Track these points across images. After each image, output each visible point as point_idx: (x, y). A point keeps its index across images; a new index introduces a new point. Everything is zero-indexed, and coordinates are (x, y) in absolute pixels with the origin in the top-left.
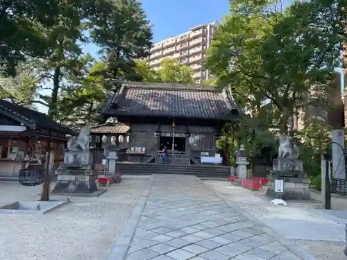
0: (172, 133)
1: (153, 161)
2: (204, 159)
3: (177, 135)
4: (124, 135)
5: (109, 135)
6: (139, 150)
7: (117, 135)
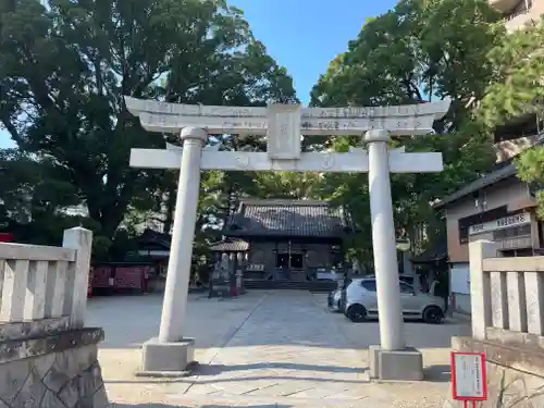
0: (288, 249)
1: (271, 278)
2: (320, 276)
3: (294, 252)
4: (243, 252)
5: (228, 252)
6: (257, 267)
7: (236, 252)
